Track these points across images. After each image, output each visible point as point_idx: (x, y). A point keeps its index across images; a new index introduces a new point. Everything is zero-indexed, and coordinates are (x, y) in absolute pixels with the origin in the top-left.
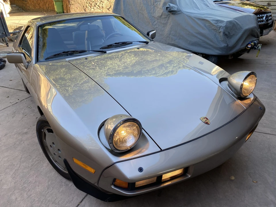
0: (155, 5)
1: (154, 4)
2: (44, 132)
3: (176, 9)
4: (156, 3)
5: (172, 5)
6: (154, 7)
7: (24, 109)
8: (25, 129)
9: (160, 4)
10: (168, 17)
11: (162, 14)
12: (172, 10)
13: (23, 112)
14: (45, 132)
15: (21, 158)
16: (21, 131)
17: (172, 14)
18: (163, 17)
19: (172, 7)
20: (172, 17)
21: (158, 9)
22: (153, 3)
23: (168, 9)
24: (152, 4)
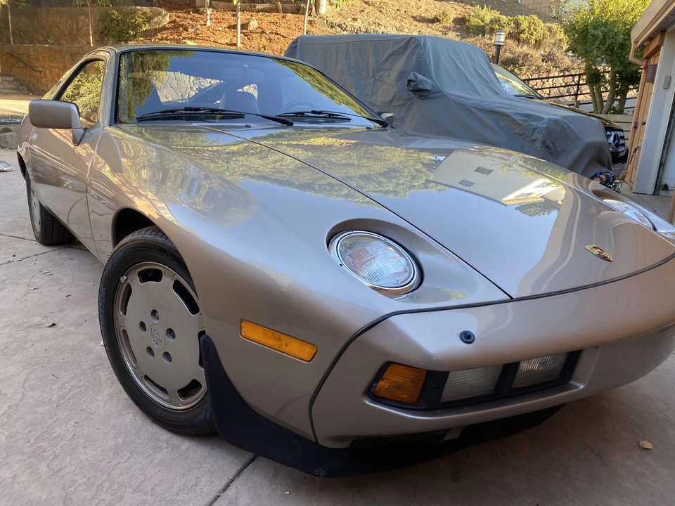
0: (377, 78)
1: (374, 76)
2: (125, 285)
3: (429, 87)
4: (381, 74)
5: (420, 77)
6: (374, 81)
7: (30, 276)
8: (36, 316)
9: (388, 76)
10: (409, 105)
11: (394, 97)
12: (421, 87)
13: (27, 280)
14: (129, 285)
15: (26, 380)
16: (24, 320)
17: (420, 97)
18: (397, 103)
19: (422, 82)
20: (419, 104)
21: (385, 86)
22: (374, 73)
23: (412, 84)
24: (371, 75)
